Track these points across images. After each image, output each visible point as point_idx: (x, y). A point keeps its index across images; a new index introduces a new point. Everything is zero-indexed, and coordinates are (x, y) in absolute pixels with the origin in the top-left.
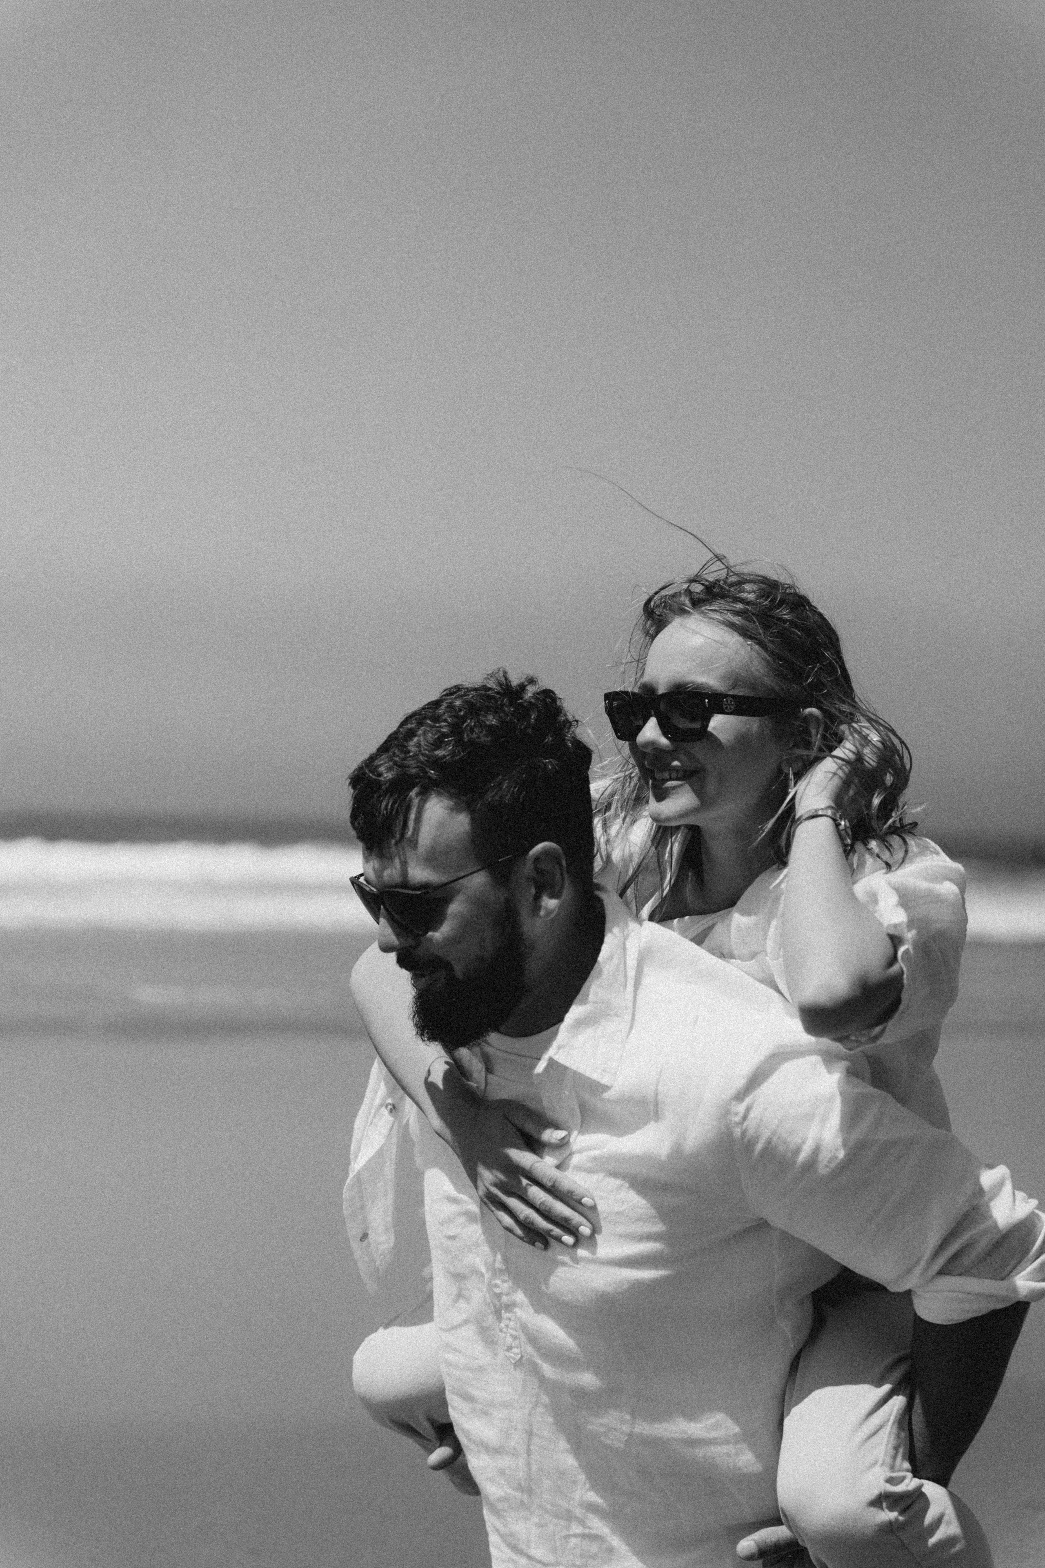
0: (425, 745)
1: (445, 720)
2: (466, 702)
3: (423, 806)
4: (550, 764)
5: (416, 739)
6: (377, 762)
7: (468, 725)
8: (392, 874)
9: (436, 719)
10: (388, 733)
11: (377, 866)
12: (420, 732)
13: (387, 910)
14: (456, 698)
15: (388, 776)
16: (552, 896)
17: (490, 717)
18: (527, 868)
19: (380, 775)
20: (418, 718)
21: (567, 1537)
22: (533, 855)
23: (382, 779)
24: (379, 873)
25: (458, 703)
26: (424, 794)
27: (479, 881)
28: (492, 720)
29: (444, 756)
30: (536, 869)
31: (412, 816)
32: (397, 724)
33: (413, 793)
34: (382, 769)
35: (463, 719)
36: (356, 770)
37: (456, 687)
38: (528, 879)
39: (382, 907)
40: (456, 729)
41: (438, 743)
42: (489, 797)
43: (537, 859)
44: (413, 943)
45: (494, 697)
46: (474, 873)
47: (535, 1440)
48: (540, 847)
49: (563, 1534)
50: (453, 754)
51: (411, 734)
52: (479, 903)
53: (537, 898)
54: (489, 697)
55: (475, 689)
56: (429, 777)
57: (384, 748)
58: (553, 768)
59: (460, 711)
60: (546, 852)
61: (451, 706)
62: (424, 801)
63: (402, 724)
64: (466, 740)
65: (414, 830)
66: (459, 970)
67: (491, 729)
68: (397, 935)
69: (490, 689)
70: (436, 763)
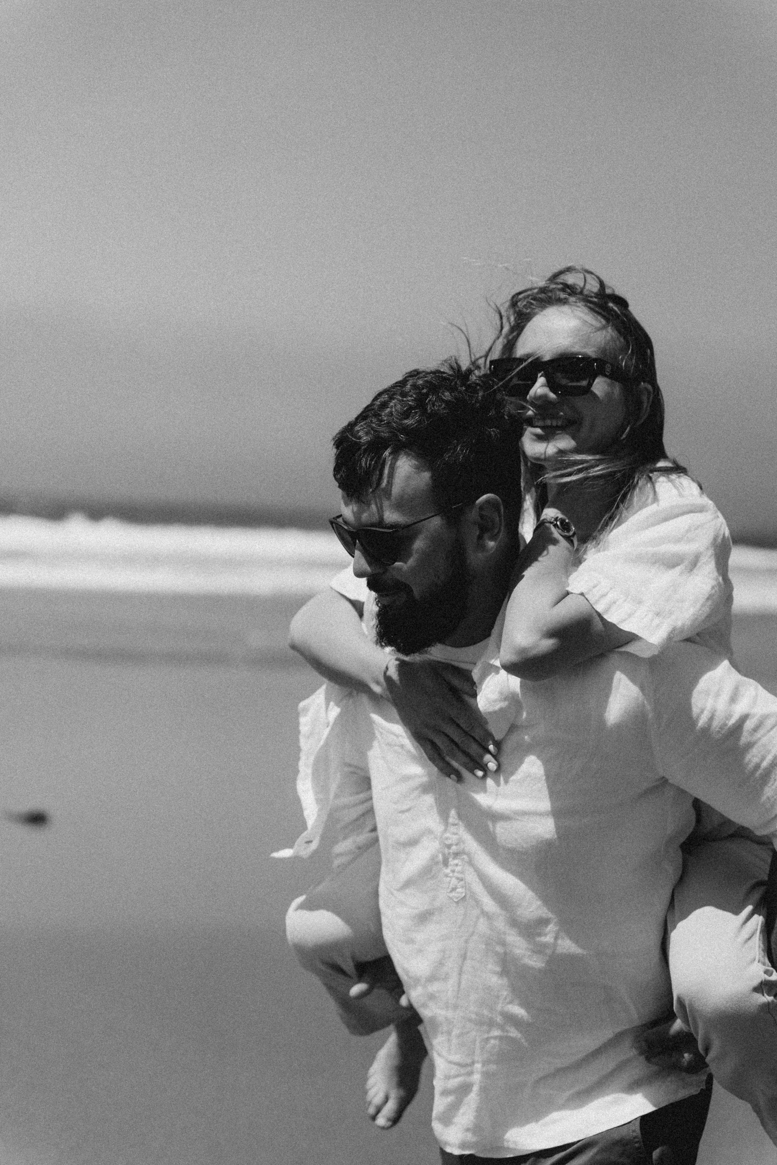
0: (397, 415)
1: (411, 396)
2: (427, 381)
3: (395, 464)
4: (493, 431)
5: (389, 410)
6: (357, 428)
7: (430, 400)
8: (369, 516)
9: (404, 395)
10: (365, 406)
11: (355, 509)
12: (392, 404)
13: (362, 545)
14: (418, 378)
15: (365, 439)
16: (492, 538)
17: (447, 394)
18: (473, 515)
19: (360, 438)
20: (390, 392)
21: (488, 1039)
22: (479, 504)
23: (362, 441)
24: (357, 515)
25: (420, 382)
26: (396, 453)
27: (436, 522)
28: (447, 395)
29: (412, 424)
30: (482, 517)
31: (386, 471)
32: (371, 399)
33: (387, 453)
34: (361, 434)
35: (427, 395)
36: (339, 433)
37: (415, 371)
38: (475, 523)
39: (357, 541)
40: (421, 402)
41: (406, 414)
42: (446, 457)
43: (481, 508)
44: (381, 571)
45: (448, 379)
46: (433, 516)
47: (468, 963)
48: (485, 497)
49: (486, 1036)
50: (419, 422)
51: (384, 405)
52: (436, 541)
53: (480, 537)
54: (445, 379)
55: (432, 372)
56: (399, 441)
57: (363, 416)
58: (496, 435)
59: (423, 389)
60: (488, 502)
61: (415, 386)
62: (395, 459)
63: (376, 399)
64: (429, 411)
65: (388, 482)
66: (417, 592)
67: (447, 402)
68: (370, 564)
69: (444, 373)
70: (405, 430)
